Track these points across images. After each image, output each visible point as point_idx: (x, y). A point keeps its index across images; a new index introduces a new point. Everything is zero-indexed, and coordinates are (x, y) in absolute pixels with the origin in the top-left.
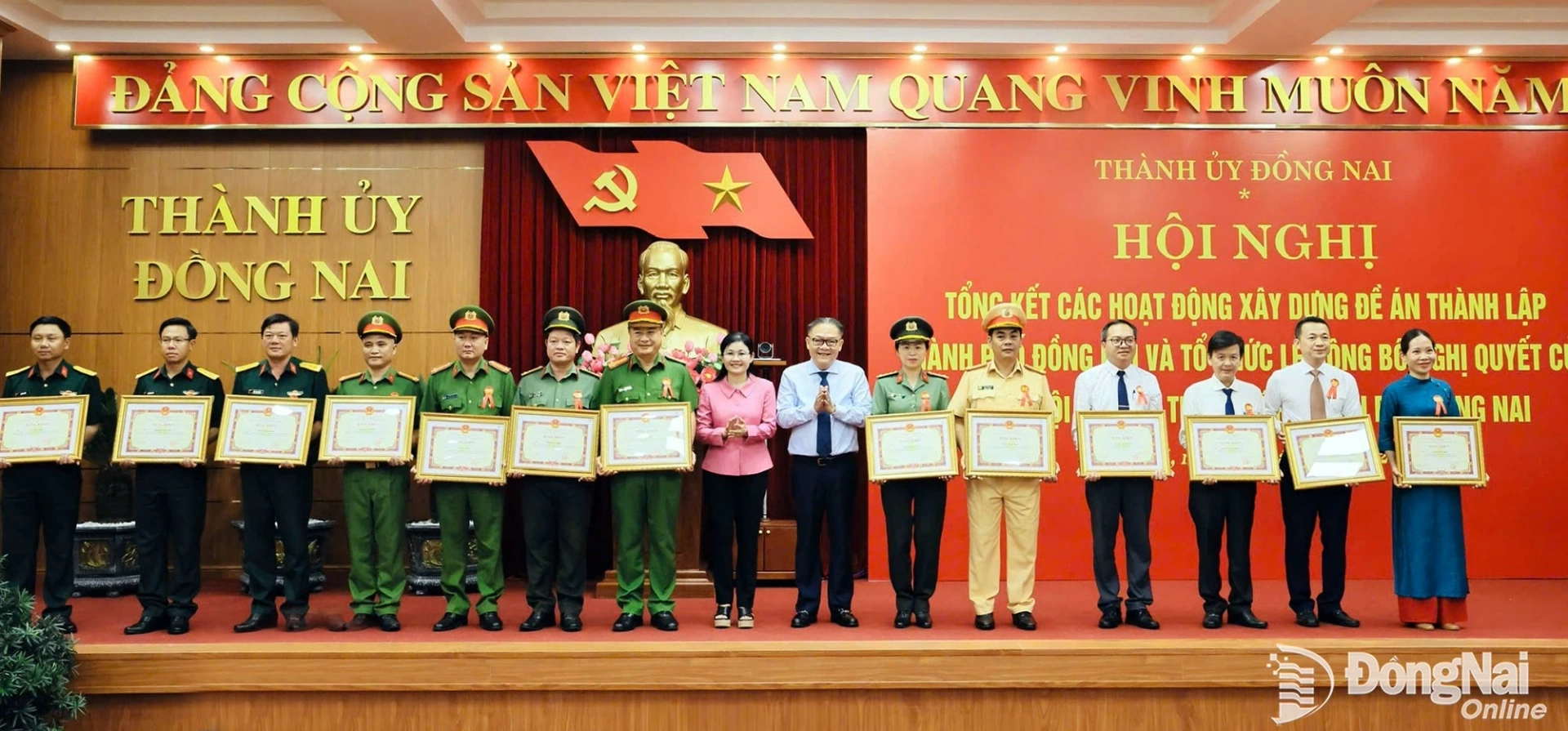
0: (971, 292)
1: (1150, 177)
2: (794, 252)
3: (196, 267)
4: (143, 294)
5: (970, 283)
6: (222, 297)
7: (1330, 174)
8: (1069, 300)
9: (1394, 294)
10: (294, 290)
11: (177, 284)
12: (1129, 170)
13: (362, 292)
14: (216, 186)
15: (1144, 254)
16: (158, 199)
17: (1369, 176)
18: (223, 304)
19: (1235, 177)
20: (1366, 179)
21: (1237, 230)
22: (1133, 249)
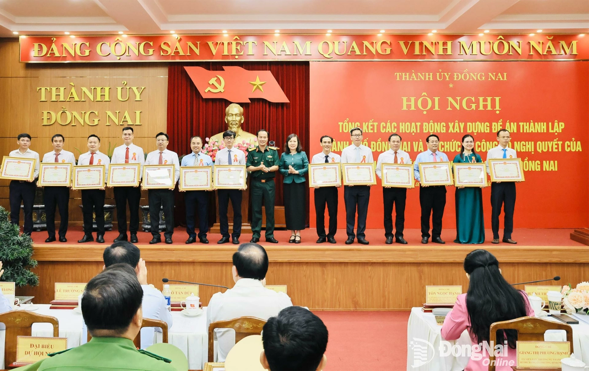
0: (348, 122)
1: (416, 79)
2: (282, 108)
3: (64, 113)
4: (45, 123)
5: (348, 119)
6: (73, 124)
7: (483, 78)
8: (385, 125)
9: (507, 123)
10: (99, 121)
11: (57, 119)
12: (408, 76)
13: (124, 122)
14: (70, 83)
15: (413, 108)
16: (50, 88)
17: (498, 79)
18: (74, 127)
19: (447, 79)
20: (497, 79)
21: (448, 99)
22: (409, 106)
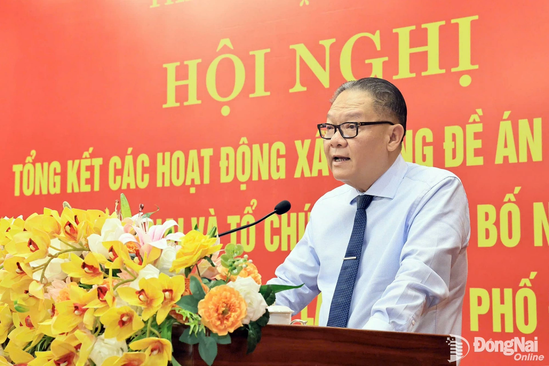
0: (34, 163)
5: (34, 152)
8: (119, 167)
9: (502, 123)
15: (193, 100)
21: (294, 51)
22: (181, 94)
